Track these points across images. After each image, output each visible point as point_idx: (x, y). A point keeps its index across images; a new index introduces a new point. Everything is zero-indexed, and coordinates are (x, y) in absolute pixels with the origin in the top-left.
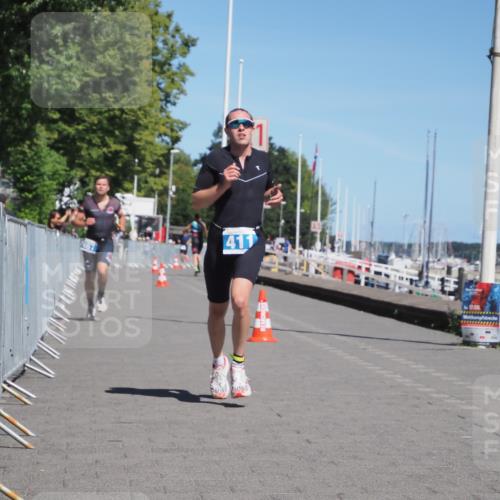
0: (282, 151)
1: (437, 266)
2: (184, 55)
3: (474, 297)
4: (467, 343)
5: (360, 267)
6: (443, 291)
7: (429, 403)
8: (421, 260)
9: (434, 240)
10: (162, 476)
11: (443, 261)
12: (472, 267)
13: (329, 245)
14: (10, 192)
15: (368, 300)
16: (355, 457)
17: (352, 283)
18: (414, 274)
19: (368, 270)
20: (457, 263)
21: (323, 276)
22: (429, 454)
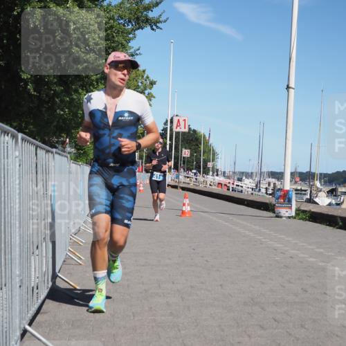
0: (194, 131)
1: (264, 182)
2: (151, 89)
3: (280, 196)
4: (277, 217)
5: (229, 183)
6: (266, 193)
7: (261, 244)
8: (257, 179)
9: (263, 171)
10: (142, 277)
11: (267, 180)
12: (280, 183)
13: (215, 173)
14: (73, 150)
15: (233, 197)
16: (228, 268)
17: (226, 190)
18: (253, 185)
19: (233, 184)
20: (273, 180)
21: (213, 187)
22: (261, 266)
